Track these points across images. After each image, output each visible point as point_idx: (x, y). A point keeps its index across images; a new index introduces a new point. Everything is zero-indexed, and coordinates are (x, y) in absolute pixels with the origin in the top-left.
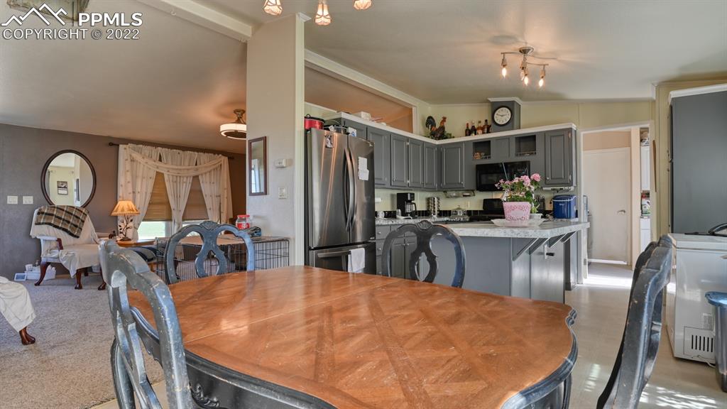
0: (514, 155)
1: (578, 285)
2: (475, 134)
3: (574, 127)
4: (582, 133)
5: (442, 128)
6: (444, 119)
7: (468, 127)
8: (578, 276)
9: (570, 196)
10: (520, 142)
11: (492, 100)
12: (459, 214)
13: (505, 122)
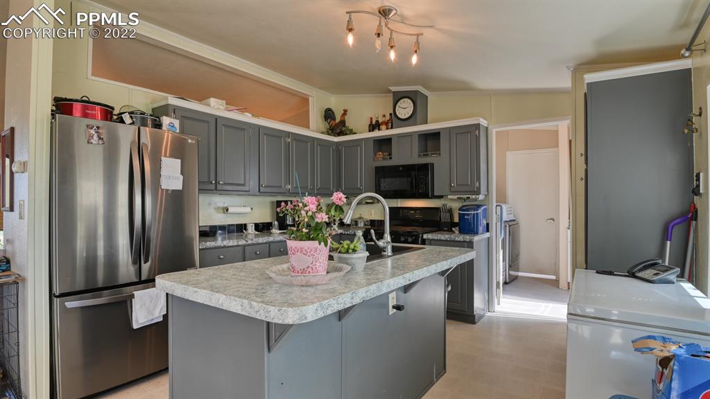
0: (417, 156)
1: (489, 314)
2: (379, 130)
3: (483, 122)
4: (494, 131)
5: (343, 123)
6: (345, 111)
7: (371, 122)
8: (489, 302)
9: (479, 207)
10: (426, 140)
11: (394, 89)
12: (359, 225)
13: (407, 116)
